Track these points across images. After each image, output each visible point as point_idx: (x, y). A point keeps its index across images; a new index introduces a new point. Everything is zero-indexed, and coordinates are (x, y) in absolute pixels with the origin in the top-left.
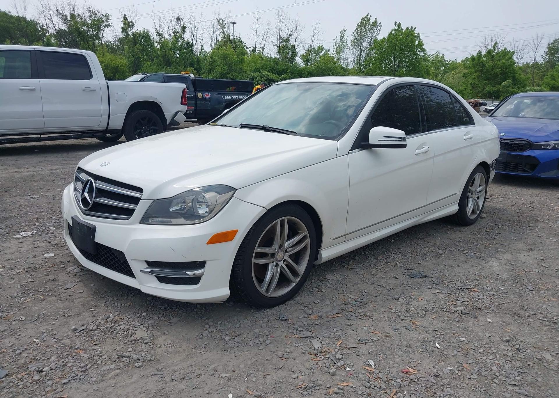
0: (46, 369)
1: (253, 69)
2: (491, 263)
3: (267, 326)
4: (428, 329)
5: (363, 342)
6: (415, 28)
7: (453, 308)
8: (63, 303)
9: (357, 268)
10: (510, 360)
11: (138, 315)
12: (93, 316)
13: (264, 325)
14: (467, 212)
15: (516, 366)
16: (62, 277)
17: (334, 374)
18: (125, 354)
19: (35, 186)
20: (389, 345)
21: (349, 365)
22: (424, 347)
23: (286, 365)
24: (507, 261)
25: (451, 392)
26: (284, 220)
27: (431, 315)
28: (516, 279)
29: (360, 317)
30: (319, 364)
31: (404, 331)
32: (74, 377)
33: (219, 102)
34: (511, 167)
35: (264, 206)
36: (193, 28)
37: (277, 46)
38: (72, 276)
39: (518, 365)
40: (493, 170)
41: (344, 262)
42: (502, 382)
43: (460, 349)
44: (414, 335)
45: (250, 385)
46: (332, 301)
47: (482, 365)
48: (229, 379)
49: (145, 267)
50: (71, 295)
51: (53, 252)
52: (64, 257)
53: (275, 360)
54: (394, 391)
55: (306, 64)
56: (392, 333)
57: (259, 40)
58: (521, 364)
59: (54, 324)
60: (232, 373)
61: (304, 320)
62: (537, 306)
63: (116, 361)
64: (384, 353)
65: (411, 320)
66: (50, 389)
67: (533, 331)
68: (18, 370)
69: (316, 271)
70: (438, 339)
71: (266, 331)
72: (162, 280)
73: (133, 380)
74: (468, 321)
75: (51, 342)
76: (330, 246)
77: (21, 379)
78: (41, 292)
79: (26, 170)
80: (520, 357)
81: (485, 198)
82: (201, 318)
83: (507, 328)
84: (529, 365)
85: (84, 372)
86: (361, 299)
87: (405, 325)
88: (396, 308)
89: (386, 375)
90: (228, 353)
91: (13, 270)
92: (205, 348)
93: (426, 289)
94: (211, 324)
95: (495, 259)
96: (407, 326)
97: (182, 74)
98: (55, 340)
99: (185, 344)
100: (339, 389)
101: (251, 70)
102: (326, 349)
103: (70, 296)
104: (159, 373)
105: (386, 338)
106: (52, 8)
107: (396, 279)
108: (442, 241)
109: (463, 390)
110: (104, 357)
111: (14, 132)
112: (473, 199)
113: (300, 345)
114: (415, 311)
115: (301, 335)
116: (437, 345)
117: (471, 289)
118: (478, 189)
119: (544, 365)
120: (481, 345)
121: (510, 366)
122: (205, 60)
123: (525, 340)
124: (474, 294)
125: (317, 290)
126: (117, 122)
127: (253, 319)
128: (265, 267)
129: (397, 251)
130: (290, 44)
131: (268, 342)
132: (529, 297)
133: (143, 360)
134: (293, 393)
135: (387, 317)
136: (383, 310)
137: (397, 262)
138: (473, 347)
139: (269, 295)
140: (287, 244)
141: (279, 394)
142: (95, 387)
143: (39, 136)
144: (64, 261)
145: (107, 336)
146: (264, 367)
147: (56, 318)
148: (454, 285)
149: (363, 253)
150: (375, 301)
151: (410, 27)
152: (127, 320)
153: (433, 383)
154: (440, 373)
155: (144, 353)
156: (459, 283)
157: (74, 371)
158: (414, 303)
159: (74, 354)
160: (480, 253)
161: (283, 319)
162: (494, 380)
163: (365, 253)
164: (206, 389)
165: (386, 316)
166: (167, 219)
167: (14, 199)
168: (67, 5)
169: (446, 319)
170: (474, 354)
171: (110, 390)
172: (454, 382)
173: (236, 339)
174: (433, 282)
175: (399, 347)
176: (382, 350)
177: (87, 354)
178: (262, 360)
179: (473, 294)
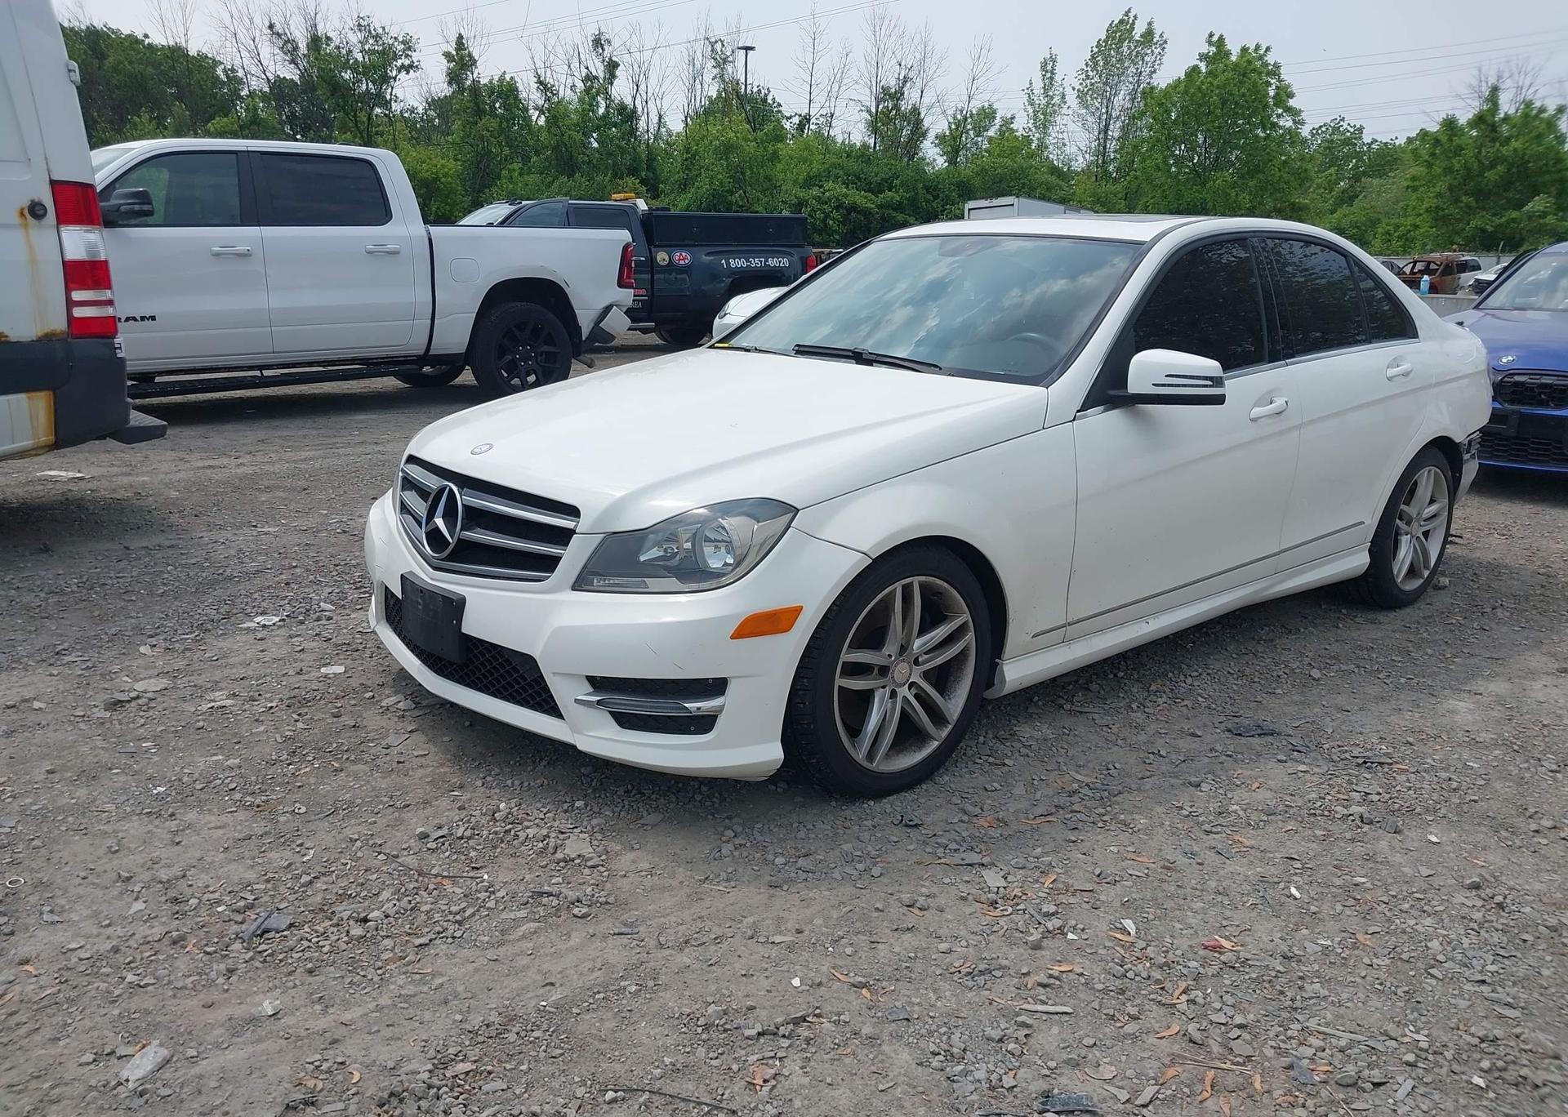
0: (375, 914)
1: (801, 181)
2: (1452, 703)
3: (873, 838)
4: (1272, 855)
5: (1108, 880)
6: (1268, 49)
7: (1339, 808)
8: (384, 778)
9: (1096, 710)
10: (1476, 928)
11: (565, 806)
12: (459, 809)
13: (865, 836)
14: (1395, 573)
15: (1491, 941)
16: (373, 720)
17: (1037, 947)
18: (546, 888)
19: (263, 503)
20: (1173, 888)
21: (1074, 928)
22: (1261, 894)
23: (921, 923)
24: (1494, 699)
25: (1322, 991)
26: (911, 584)
27: (1280, 824)
28: (1515, 744)
29: (1100, 825)
30: (1002, 923)
31: (1211, 858)
32: (439, 933)
33: (714, 275)
34: (1533, 449)
35: (864, 550)
36: (636, 67)
37: (869, 111)
38: (396, 719)
39: (1496, 940)
40: (1473, 456)
41: (1060, 697)
42: (1450, 975)
43: (1351, 902)
44: (1236, 866)
45: (839, 962)
46: (1031, 787)
47: (1405, 937)
48: (791, 948)
49: (584, 692)
50: (402, 760)
51: (340, 662)
52: (369, 675)
53: (895, 910)
54: (1183, 985)
55: (952, 161)
56: (1182, 861)
57: (820, 98)
58: (1505, 938)
59: (375, 822)
60: (797, 935)
61: (960, 827)
62: (1564, 808)
63: (528, 902)
64: (1160, 906)
65: (1230, 833)
66: (391, 955)
67: (1543, 865)
68: (313, 916)
69: (989, 717)
70: (1295, 878)
71: (870, 848)
72: (625, 721)
73: (572, 943)
74: (1378, 839)
75: (375, 861)
76: (1028, 652)
77: (324, 934)
78: (330, 752)
79: (233, 462)
80: (1503, 924)
81: (1447, 534)
82: (713, 814)
83: (1476, 858)
84: (1525, 941)
85: (460, 923)
86: (1103, 784)
87: (1214, 844)
88: (1191, 807)
89: (1163, 952)
90: (783, 893)
91: (256, 703)
92: (728, 880)
93: (1272, 763)
94: (739, 829)
95: (1463, 695)
96: (1219, 846)
97: (616, 201)
98: (382, 857)
99: (681, 869)
100: (1051, 976)
101: (795, 182)
102: (1017, 892)
103: (399, 762)
104: (627, 931)
105: (1165, 871)
106: (257, 20)
107: (1196, 739)
108: (1323, 646)
109: (1352, 989)
110: (500, 894)
111: (198, 365)
112: (1412, 537)
113: (954, 881)
114: (1241, 813)
115: (957, 858)
116: (1294, 891)
117: (1391, 764)
118: (1427, 511)
119: (1562, 943)
120: (1405, 893)
121: (1476, 942)
122: (669, 155)
123: (1520, 885)
124: (1398, 777)
125: (991, 760)
126: (455, 335)
127: (838, 822)
128: (866, 697)
129: (1200, 670)
130: (905, 106)
131: (876, 871)
132: (1544, 785)
133: (589, 903)
134: (942, 983)
135: (1170, 826)
136: (1159, 809)
137: (1200, 699)
138: (1385, 899)
139: (873, 766)
140: (917, 643)
141: (909, 982)
142: (491, 954)
143: (258, 373)
144: (369, 683)
145: (498, 850)
146: (872, 925)
147: (376, 810)
148: (1347, 755)
149: (1111, 676)
150: (1139, 789)
151: (1252, 47)
152: (542, 816)
153: (1278, 971)
154: (1296, 952)
155: (590, 889)
156: (1361, 750)
157: (437, 921)
158: (1240, 795)
159: (431, 887)
160: (1424, 677)
161: (911, 823)
162: (1433, 971)
163: (1116, 675)
164: (740, 967)
165: (1167, 823)
166: (634, 579)
167: (222, 536)
168: (296, 11)
169: (1319, 833)
170: (1387, 913)
171: (525, 961)
172: (1330, 973)
173: (801, 862)
174: (1291, 747)
175: (1198, 893)
176: (1154, 899)
177: (461, 888)
178: (865, 911)
179: (1394, 778)
